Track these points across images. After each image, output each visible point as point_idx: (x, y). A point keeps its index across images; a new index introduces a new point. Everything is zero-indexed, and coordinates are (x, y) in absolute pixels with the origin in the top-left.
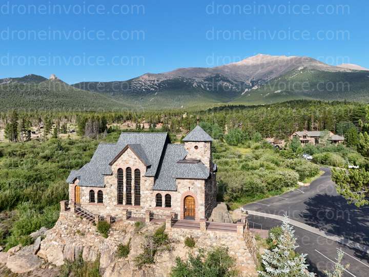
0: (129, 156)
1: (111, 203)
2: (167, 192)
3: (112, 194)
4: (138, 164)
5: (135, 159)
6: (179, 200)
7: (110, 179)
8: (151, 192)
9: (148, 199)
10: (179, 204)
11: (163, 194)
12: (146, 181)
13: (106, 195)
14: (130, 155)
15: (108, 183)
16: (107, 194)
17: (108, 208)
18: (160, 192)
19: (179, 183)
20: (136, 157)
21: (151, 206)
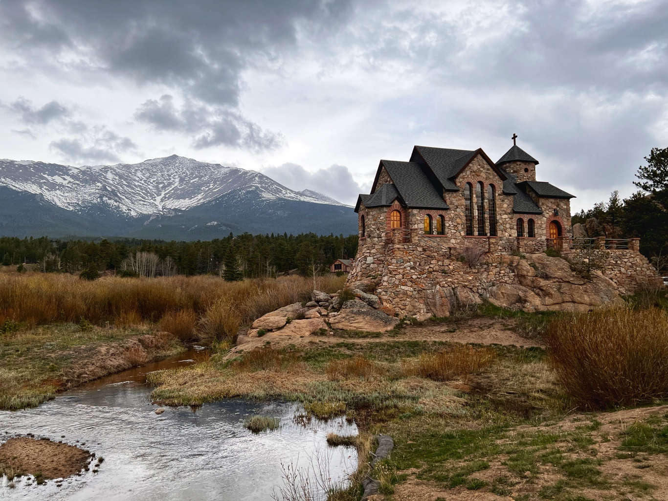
0: (479, 165)
1: (458, 234)
2: (530, 217)
3: (458, 220)
4: (492, 177)
5: (488, 170)
6: (544, 226)
7: (454, 198)
8: (510, 216)
9: (508, 226)
10: (545, 232)
11: (526, 218)
12: (503, 201)
13: (450, 223)
14: (481, 163)
15: (452, 203)
16: (452, 219)
17: (453, 241)
18: (522, 216)
19: (543, 204)
20: (490, 168)
21: (510, 236)
